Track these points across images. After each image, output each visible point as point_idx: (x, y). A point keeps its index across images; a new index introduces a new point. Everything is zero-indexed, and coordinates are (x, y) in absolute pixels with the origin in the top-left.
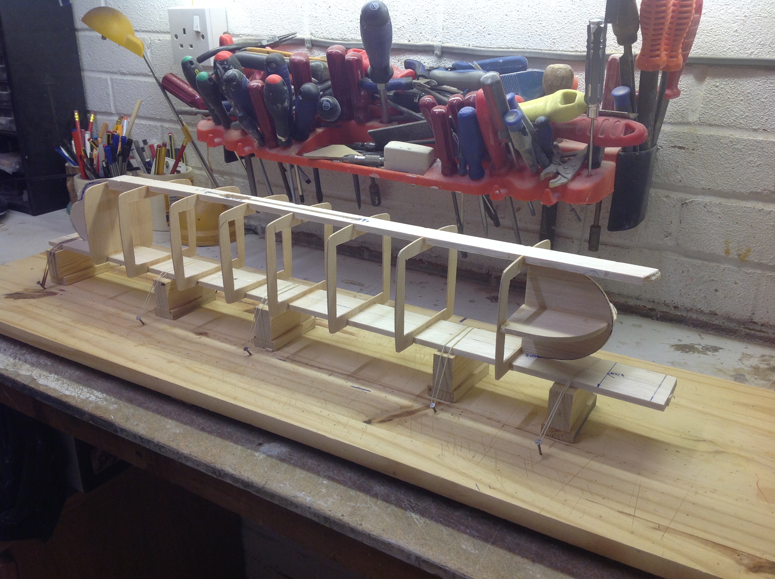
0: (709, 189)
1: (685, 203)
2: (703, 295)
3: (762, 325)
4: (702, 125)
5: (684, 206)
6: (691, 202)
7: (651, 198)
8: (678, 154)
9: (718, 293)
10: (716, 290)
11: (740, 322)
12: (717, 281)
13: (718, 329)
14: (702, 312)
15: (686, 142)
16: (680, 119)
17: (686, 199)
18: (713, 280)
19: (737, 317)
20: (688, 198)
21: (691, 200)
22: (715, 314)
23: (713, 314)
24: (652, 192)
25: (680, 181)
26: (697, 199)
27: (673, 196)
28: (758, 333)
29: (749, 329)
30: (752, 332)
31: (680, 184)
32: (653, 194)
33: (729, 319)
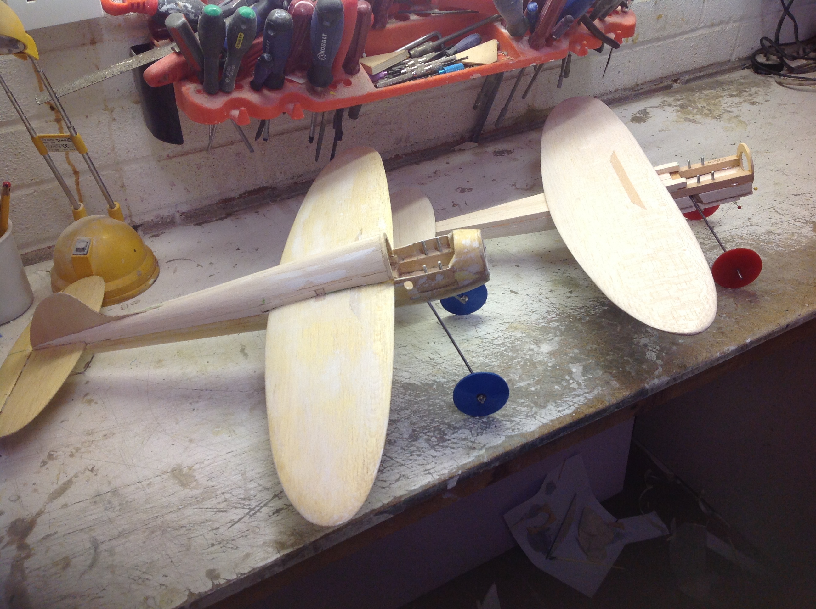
2: (611, 79)
3: (641, 84)
9: (620, 73)
10: (619, 72)
11: (632, 89)
12: (620, 65)
13: (619, 100)
14: (611, 92)
18: (618, 65)
19: (630, 86)
22: (618, 90)
23: (617, 90)
28: (640, 91)
29: (635, 91)
30: (637, 92)
33: (625, 89)
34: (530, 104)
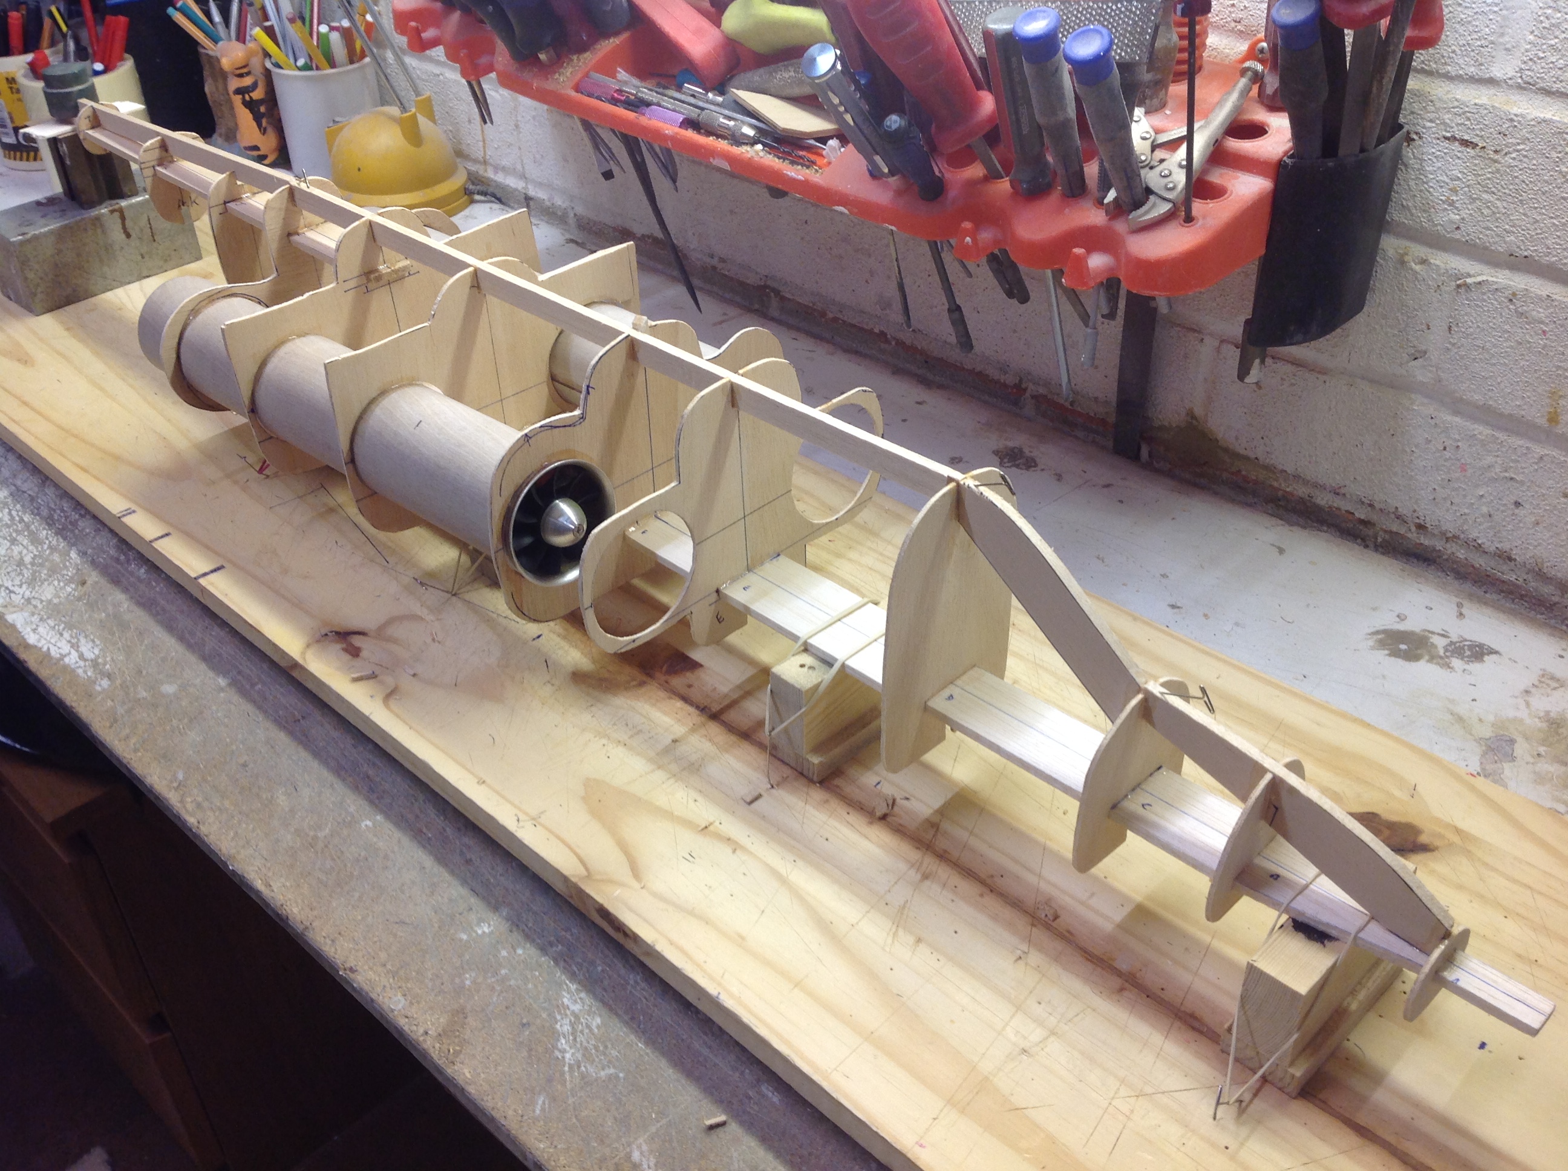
0: (1526, 257)
1: (1465, 285)
2: (1485, 509)
4: (1525, 89)
5: (1462, 290)
6: (1480, 283)
7: (1384, 259)
8: (1459, 158)
9: (1520, 512)
10: (1517, 504)
12: (1522, 483)
13: (1511, 593)
14: (1479, 547)
15: (1481, 130)
16: (1472, 69)
17: (1469, 275)
18: (1512, 479)
19: (1559, 575)
20: (1472, 272)
21: (1479, 279)
22: (1510, 559)
23: (1506, 557)
24: (1390, 244)
25: (1458, 228)
26: (1494, 279)
27: (1438, 262)
31: (1457, 235)
32: (1391, 253)
33: (1541, 575)
34: (1199, 411)
